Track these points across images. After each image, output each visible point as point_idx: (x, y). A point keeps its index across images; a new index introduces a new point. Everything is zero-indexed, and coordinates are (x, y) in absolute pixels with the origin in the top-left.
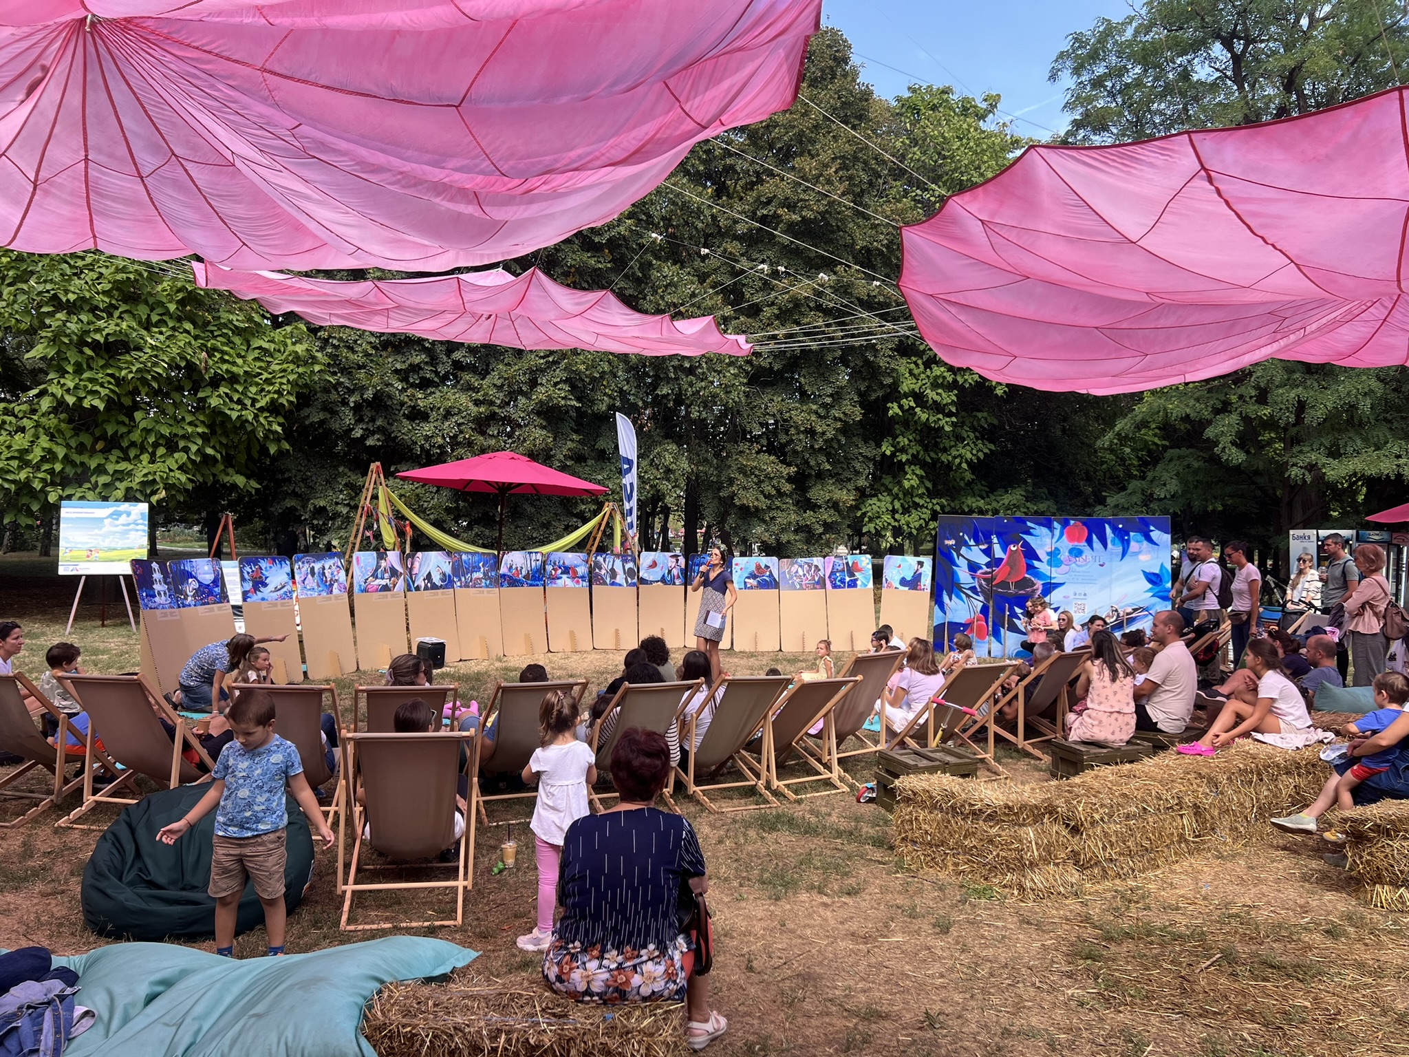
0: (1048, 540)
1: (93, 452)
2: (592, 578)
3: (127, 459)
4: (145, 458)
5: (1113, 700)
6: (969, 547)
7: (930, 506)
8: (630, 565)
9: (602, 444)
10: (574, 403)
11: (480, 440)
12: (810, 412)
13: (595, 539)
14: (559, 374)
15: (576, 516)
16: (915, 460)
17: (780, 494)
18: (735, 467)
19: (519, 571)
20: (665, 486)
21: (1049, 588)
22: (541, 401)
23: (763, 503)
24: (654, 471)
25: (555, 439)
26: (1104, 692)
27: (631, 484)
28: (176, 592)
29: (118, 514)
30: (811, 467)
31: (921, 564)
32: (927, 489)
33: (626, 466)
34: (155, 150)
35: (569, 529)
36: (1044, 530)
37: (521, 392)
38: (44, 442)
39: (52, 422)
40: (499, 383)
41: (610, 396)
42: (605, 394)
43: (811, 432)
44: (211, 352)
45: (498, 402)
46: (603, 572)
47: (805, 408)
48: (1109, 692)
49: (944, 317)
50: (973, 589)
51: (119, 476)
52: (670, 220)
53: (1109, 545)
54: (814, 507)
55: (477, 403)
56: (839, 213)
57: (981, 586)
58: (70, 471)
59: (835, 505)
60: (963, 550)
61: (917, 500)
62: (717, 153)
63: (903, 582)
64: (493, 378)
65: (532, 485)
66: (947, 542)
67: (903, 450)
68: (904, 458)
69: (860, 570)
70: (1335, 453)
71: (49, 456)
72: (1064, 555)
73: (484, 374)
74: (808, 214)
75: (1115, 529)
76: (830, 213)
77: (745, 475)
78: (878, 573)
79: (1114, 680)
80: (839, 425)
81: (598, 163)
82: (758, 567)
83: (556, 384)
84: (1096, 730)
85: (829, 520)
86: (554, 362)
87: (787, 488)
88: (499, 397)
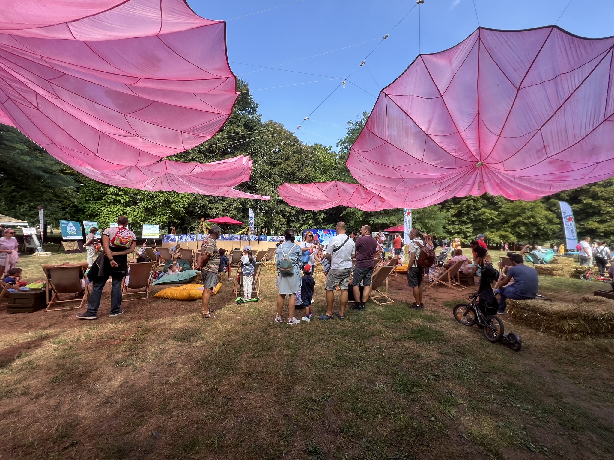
0: (321, 233)
1: (149, 216)
3: (155, 217)
4: (159, 216)
8: (248, 237)
9: (246, 215)
10: (241, 207)
11: (223, 213)
12: (290, 208)
13: (245, 232)
14: (239, 201)
15: (242, 228)
16: (311, 218)
17: (284, 224)
19: (227, 238)
20: (260, 223)
22: (235, 206)
23: (280, 226)
24: (258, 220)
25: (237, 214)
27: (252, 222)
28: (168, 240)
29: (154, 227)
33: (251, 219)
35: (240, 231)
37: (231, 205)
38: (140, 213)
39: (142, 210)
43: (290, 212)
44: (172, 197)
46: (243, 238)
51: (154, 220)
55: (223, 207)
58: (145, 219)
59: (295, 227)
64: (226, 202)
67: (309, 216)
68: (309, 218)
71: (141, 216)
72: (324, 236)
73: (224, 201)
77: (276, 221)
82: (272, 238)
83: (238, 203)
86: (238, 199)
87: (285, 223)
88: (227, 206)
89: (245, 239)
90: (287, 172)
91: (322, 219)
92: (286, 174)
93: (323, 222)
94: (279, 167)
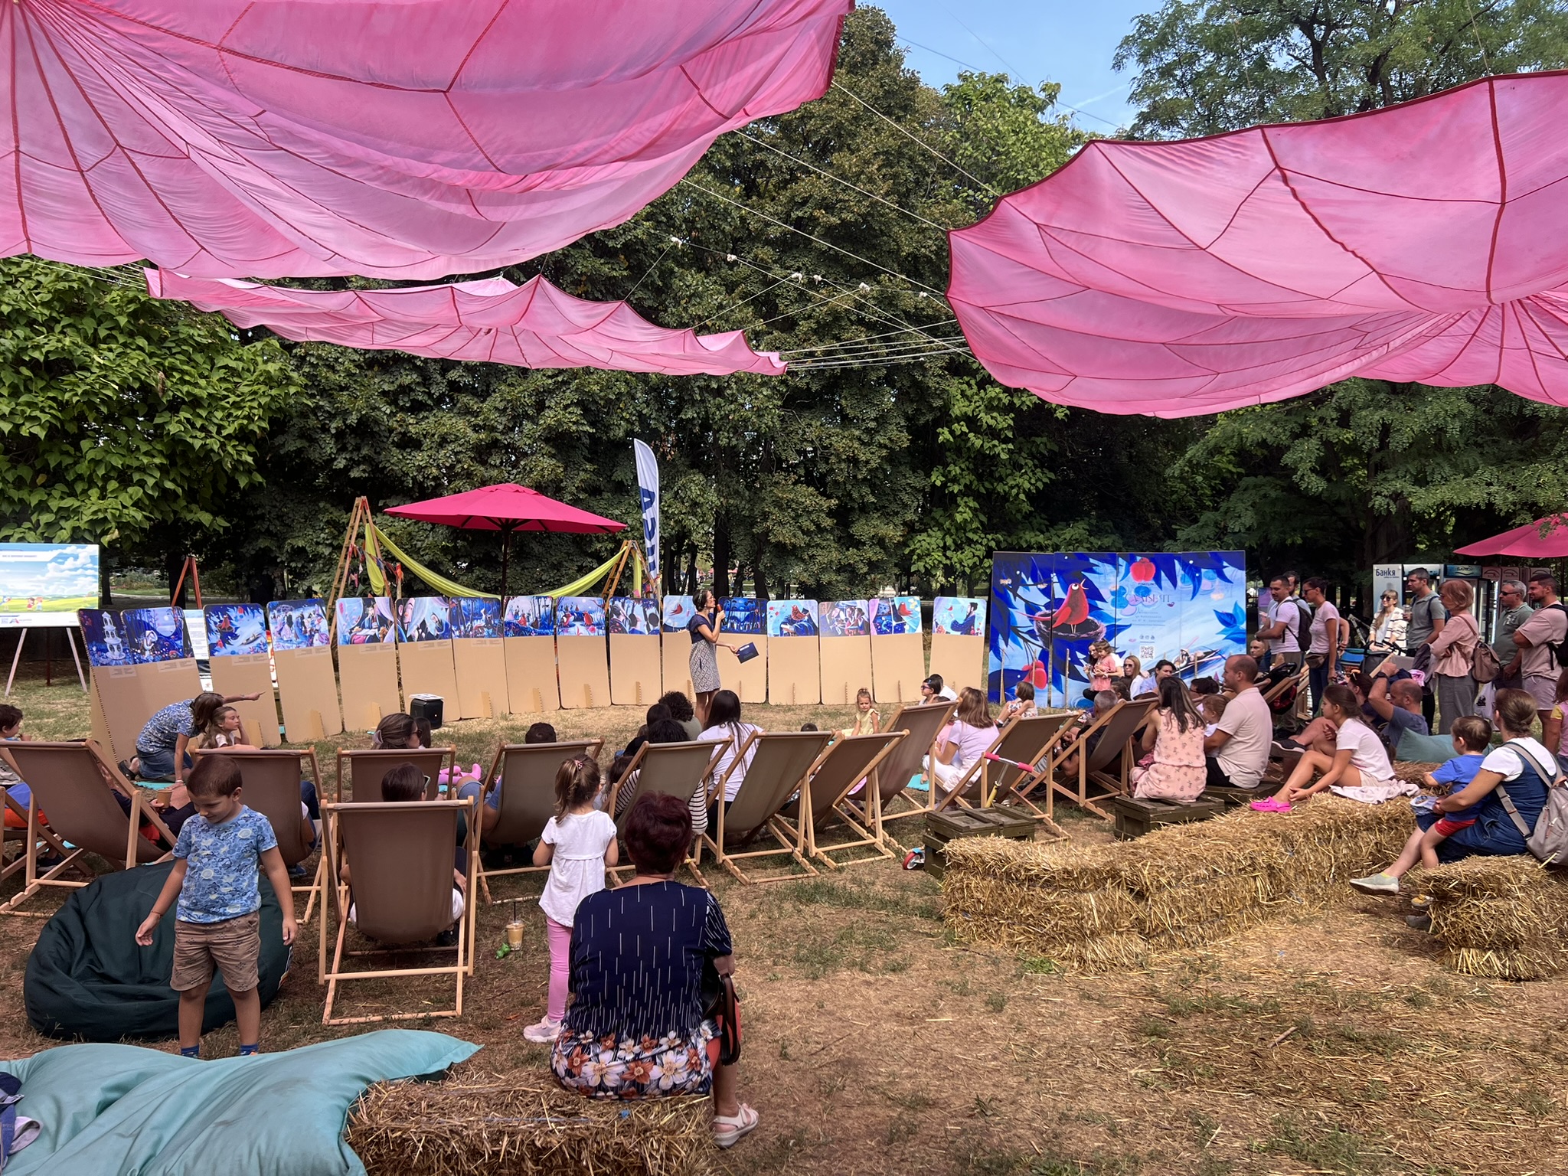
0: (1112, 578)
1: (33, 487)
2: (610, 625)
3: (72, 494)
4: (94, 493)
5: (1182, 753)
6: (1026, 586)
7: (985, 541)
8: (652, 610)
9: (619, 475)
10: (587, 428)
11: (480, 470)
12: (853, 438)
13: (612, 581)
14: (570, 396)
15: (591, 555)
16: (968, 491)
17: (820, 530)
18: (769, 500)
19: (526, 618)
20: (691, 522)
21: (1114, 630)
22: (549, 427)
23: (801, 540)
24: (679, 505)
25: (565, 469)
26: (1172, 745)
27: (653, 520)
28: (131, 646)
29: (65, 557)
30: (854, 500)
31: (974, 606)
32: (981, 523)
33: (646, 500)
34: (98, 140)
36: (1109, 568)
37: (526, 416)
40: (501, 406)
41: (627, 421)
42: (622, 418)
43: (854, 460)
44: (168, 372)
45: (501, 427)
46: (622, 618)
47: (846, 434)
48: (1177, 744)
49: (997, 331)
50: (1031, 633)
51: (65, 514)
52: (693, 222)
53: (1179, 583)
54: (858, 544)
55: (476, 428)
56: (882, 216)
57: (1039, 629)
58: (7, 509)
59: (881, 542)
60: (1021, 591)
61: (971, 535)
62: (745, 147)
63: (955, 626)
64: (495, 400)
65: (540, 521)
66: (1002, 582)
67: (955, 480)
68: (956, 489)
69: (907, 613)
70: (1421, 481)
72: (1130, 594)
73: (484, 395)
74: (848, 217)
75: (1185, 566)
76: (872, 216)
77: (781, 509)
78: (927, 616)
79: (1182, 730)
80: (884, 453)
81: (607, 157)
82: (795, 611)
83: (566, 407)
84: (1163, 785)
85: (874, 559)
86: (564, 383)
87: (828, 522)
88: (501, 422)
90: (834, 220)
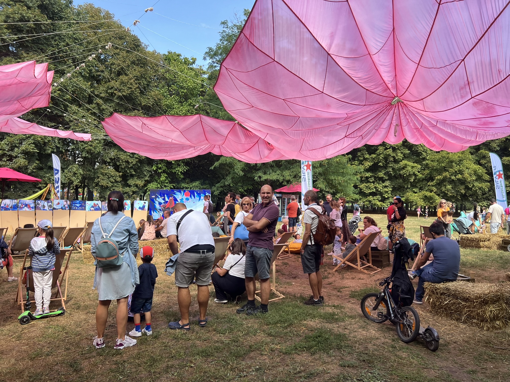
0: (180, 196)
6: (159, 198)
7: (170, 186)
8: (50, 204)
9: (49, 164)
10: (37, 151)
12: (127, 155)
13: (44, 196)
14: (31, 141)
15: (38, 188)
16: (164, 172)
17: (116, 182)
18: (100, 173)
19: (8, 206)
20: (73, 178)
22: (23, 149)
23: (110, 185)
24: (69, 173)
25: (28, 163)
27: (58, 178)
30: (128, 173)
31: (145, 203)
32: (169, 181)
33: (56, 172)
35: (35, 192)
36: (179, 193)
37: (16, 146)
40: (7, 143)
41: (52, 148)
42: (50, 147)
43: (127, 162)
46: (40, 206)
47: (125, 154)
50: (160, 210)
52: (75, 91)
53: (196, 197)
54: (130, 186)
57: (162, 209)
59: (137, 186)
60: (157, 199)
61: (165, 184)
63: (140, 208)
64: (5, 141)
65: (17, 179)
66: (152, 197)
67: (160, 168)
68: (160, 171)
69: (127, 205)
72: (184, 200)
75: (197, 193)
77: (103, 175)
80: (137, 160)
82: (95, 204)
83: (29, 144)
85: (135, 190)
86: (29, 137)
87: (119, 179)
88: (7, 148)
89: (44, 206)
90: (120, 94)
91: (181, 172)
92: (120, 98)
93: (184, 179)
94: (106, 86)
